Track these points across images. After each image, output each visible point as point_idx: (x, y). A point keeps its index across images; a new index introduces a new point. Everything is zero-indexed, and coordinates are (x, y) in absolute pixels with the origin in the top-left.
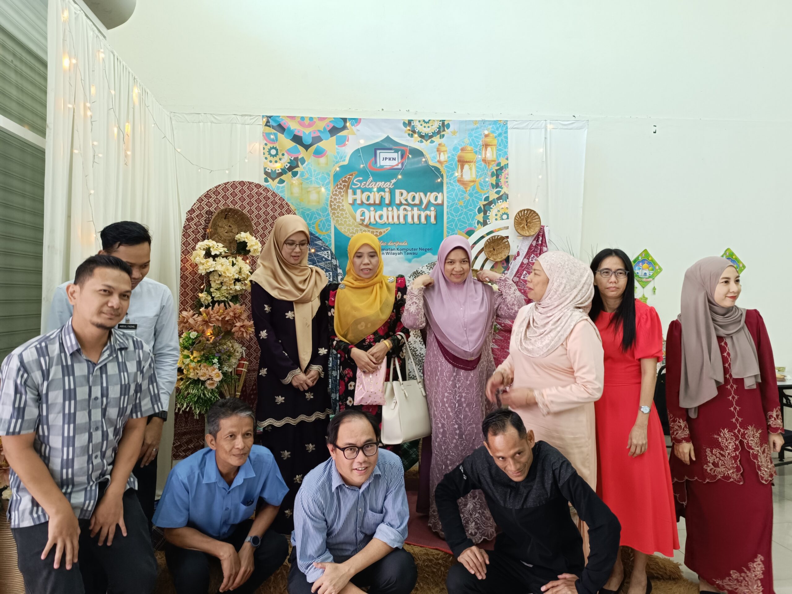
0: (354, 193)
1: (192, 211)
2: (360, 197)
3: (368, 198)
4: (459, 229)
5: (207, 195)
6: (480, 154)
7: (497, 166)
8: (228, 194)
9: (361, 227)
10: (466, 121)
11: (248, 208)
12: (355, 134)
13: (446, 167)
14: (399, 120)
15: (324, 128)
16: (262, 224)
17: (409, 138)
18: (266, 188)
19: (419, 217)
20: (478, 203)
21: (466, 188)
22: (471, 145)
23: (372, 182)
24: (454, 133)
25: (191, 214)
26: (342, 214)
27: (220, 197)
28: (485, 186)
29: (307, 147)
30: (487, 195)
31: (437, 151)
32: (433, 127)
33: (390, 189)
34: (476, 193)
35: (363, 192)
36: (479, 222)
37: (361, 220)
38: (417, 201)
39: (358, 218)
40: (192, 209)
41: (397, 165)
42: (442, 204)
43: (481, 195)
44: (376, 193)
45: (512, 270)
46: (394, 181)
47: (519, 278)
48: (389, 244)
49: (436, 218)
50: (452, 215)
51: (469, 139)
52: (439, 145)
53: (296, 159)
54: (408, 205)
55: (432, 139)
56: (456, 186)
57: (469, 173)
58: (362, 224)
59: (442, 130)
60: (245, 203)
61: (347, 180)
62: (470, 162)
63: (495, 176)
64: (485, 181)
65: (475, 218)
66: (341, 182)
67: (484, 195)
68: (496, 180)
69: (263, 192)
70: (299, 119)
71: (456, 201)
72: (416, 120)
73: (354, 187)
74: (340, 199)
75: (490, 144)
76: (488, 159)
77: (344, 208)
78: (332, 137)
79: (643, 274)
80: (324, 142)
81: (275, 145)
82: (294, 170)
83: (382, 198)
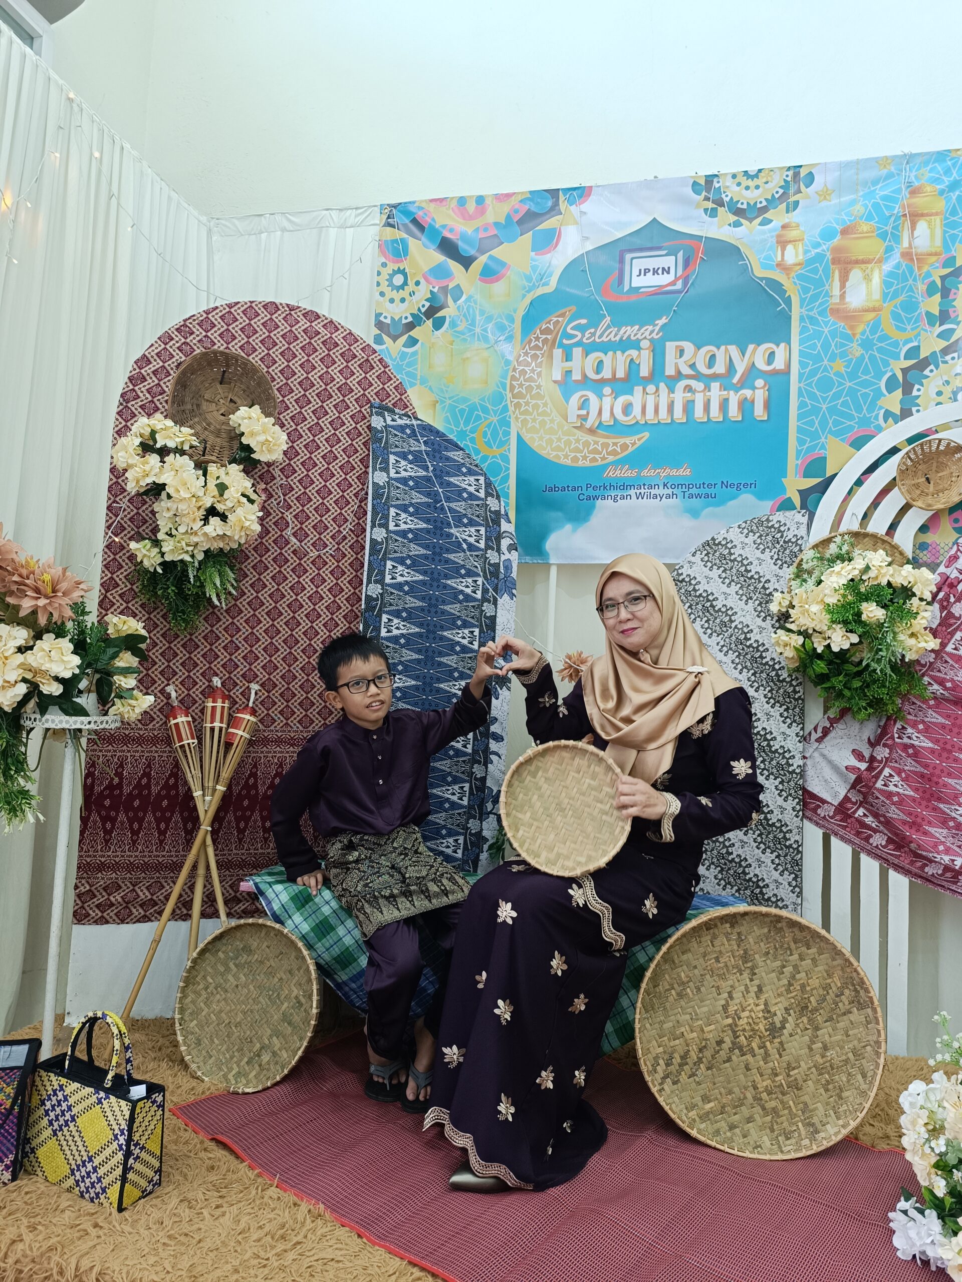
0: (568, 357)
1: (144, 361)
2: (582, 365)
3: (599, 367)
4: (830, 432)
5: (183, 329)
6: (897, 239)
7: (945, 267)
8: (235, 328)
9: (579, 434)
10: (857, 162)
11: (281, 363)
12: (576, 223)
13: (800, 277)
14: (683, 180)
15: (508, 217)
16: (316, 403)
17: (707, 218)
18: (331, 322)
19: (724, 405)
20: (886, 364)
21: (852, 328)
22: (870, 217)
23: (608, 327)
24: (825, 195)
25: (140, 369)
26: (537, 406)
27: (214, 335)
28: (909, 320)
29: (467, 262)
30: (916, 344)
31: (777, 242)
32: (770, 185)
33: (652, 341)
34: (884, 338)
35: (586, 354)
37: (578, 416)
38: (720, 368)
39: (574, 413)
40: (144, 355)
41: (673, 283)
42: (787, 372)
43: (896, 344)
44: (619, 353)
46: (664, 320)
48: (645, 473)
49: (767, 405)
50: (813, 397)
51: (866, 206)
52: (784, 227)
53: (442, 291)
54: (697, 376)
55: (768, 215)
56: (826, 323)
57: (862, 290)
58: (580, 428)
59: (791, 191)
60: (275, 353)
61: (552, 327)
62: (864, 262)
63: (939, 294)
64: (910, 306)
65: (879, 403)
66: (538, 331)
67: (905, 344)
68: (940, 305)
69: (321, 330)
70: (454, 203)
71: (826, 362)
72: (726, 174)
73: (565, 341)
74: (533, 371)
75: (925, 212)
76: (919, 251)
77: (543, 391)
78: (523, 233)
80: (505, 246)
81: (403, 265)
82: (439, 315)
83: (633, 365)
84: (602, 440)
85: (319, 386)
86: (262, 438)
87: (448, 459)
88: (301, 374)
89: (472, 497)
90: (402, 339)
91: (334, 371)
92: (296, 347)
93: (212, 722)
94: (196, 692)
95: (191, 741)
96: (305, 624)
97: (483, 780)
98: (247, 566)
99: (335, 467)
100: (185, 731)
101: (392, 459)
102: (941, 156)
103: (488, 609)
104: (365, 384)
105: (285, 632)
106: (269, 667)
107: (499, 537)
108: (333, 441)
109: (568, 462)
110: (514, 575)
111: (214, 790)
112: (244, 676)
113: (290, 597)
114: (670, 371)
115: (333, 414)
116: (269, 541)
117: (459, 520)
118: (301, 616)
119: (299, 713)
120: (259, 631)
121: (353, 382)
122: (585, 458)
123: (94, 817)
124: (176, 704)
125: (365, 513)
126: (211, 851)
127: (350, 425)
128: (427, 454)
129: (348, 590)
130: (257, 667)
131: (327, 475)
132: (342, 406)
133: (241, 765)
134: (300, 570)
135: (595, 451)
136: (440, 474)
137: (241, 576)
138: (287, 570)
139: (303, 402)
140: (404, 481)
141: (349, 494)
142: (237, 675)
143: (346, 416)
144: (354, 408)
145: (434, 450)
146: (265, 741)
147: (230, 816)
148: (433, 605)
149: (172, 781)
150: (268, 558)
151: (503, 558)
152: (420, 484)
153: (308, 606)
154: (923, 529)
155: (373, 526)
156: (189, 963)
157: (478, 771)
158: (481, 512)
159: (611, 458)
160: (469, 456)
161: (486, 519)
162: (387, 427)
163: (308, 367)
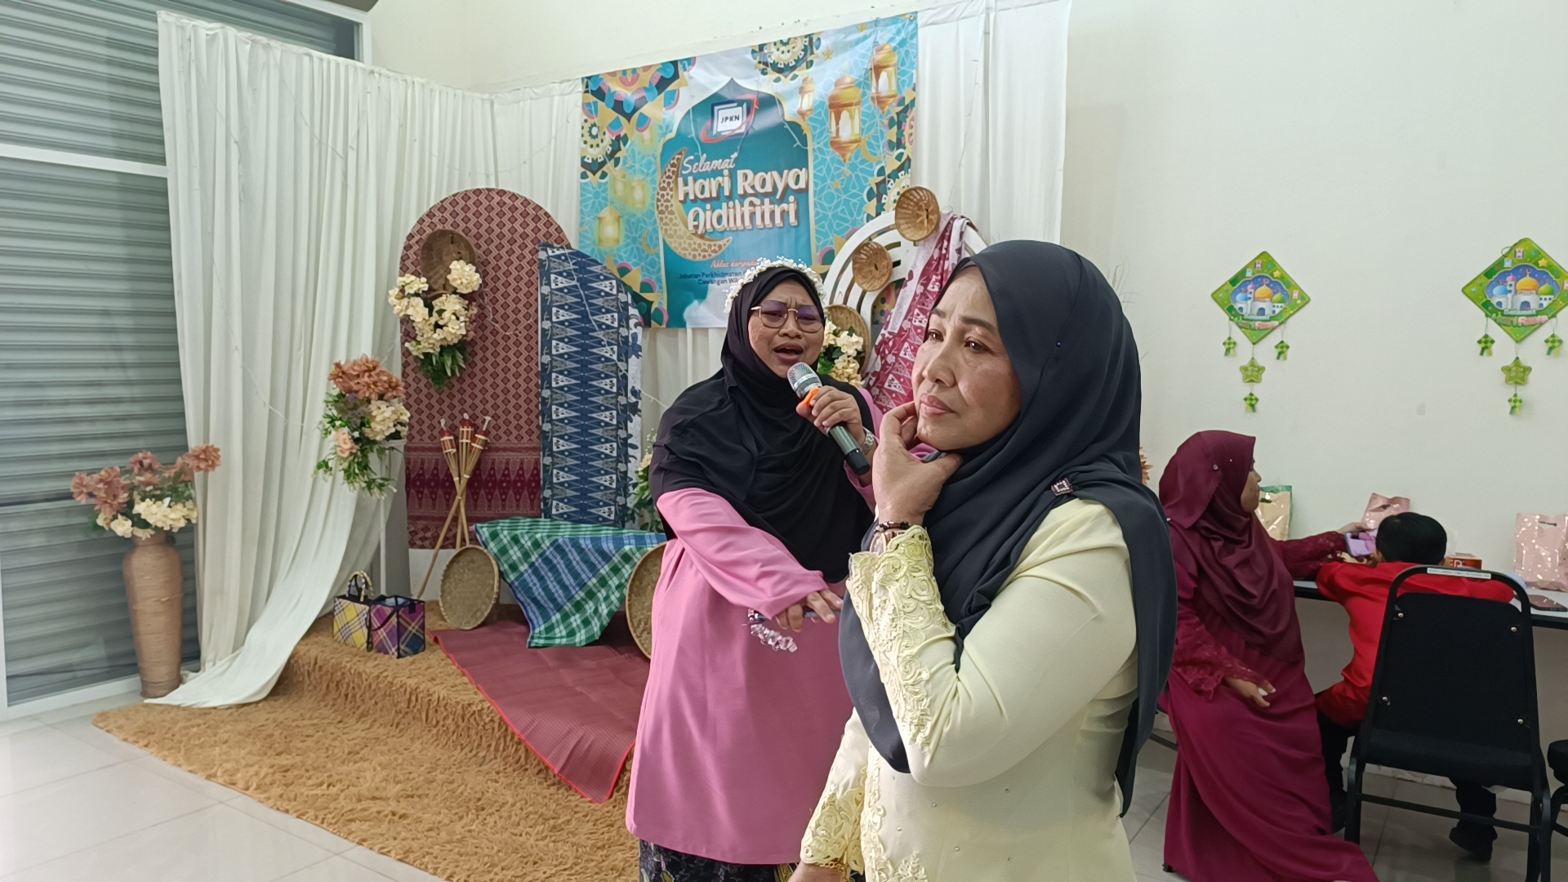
0: (686, 184)
1: (411, 236)
2: (693, 189)
3: (703, 190)
4: (835, 232)
5: (430, 214)
6: (869, 87)
7: (899, 105)
8: (458, 209)
9: (695, 238)
10: (845, 28)
11: (485, 225)
12: (688, 85)
13: (811, 119)
14: (747, 48)
15: (650, 83)
16: (507, 247)
17: (760, 77)
18: (514, 194)
19: (772, 213)
20: (866, 180)
21: (843, 156)
22: (852, 72)
23: (704, 162)
24: (828, 54)
25: (410, 241)
26: (671, 220)
27: (447, 215)
28: (878, 147)
29: (628, 117)
30: (882, 164)
31: (800, 93)
32: (795, 50)
33: (729, 169)
34: (863, 162)
35: (695, 180)
36: (868, 215)
37: (694, 226)
38: (769, 188)
39: (691, 223)
40: (411, 233)
41: (740, 128)
42: (806, 190)
43: (871, 166)
44: (712, 179)
45: (900, 306)
46: (735, 155)
47: (910, 320)
48: (732, 265)
49: (797, 215)
50: (823, 207)
52: (805, 80)
53: (618, 138)
54: (756, 195)
55: (796, 72)
56: (829, 152)
57: (848, 128)
58: (695, 234)
59: (809, 53)
60: (481, 219)
61: (675, 162)
62: (850, 105)
63: (895, 127)
64: (878, 138)
65: (864, 209)
66: (669, 167)
67: (877, 164)
68: (897, 134)
69: (508, 201)
70: (621, 74)
71: (829, 182)
72: (770, 43)
73: (684, 172)
74: (668, 194)
75: (885, 64)
76: (882, 95)
77: (674, 209)
78: (659, 94)
79: (1256, 311)
80: (649, 103)
81: (596, 120)
82: (617, 156)
83: (720, 187)
84: (707, 243)
85: (508, 236)
86: (459, 282)
87: (591, 272)
88: (497, 230)
89: (608, 294)
90: (599, 174)
91: (517, 225)
92: (493, 214)
93: (463, 437)
95: (450, 450)
96: (513, 380)
97: (626, 473)
100: (448, 444)
101: (553, 277)
102: (895, 20)
103: (622, 366)
104: (536, 230)
105: (502, 386)
106: (496, 407)
107: (628, 318)
108: (520, 268)
109: (690, 258)
110: (639, 343)
111: (464, 477)
112: (481, 412)
113: (502, 365)
114: (741, 192)
115: (518, 252)
117: (598, 310)
119: (515, 433)
120: (487, 385)
121: (528, 230)
122: (700, 255)
123: (413, 491)
124: (444, 429)
125: (538, 310)
126: (463, 510)
127: (529, 257)
128: (575, 270)
130: (488, 406)
132: (523, 247)
134: (507, 349)
135: (704, 250)
136: (584, 283)
138: (499, 349)
140: (561, 290)
141: (532, 300)
142: (478, 412)
143: (526, 252)
144: (531, 246)
145: (580, 267)
146: (494, 449)
147: (483, 492)
148: (584, 366)
149: (435, 472)
151: (631, 332)
152: (571, 290)
153: (513, 370)
155: (542, 320)
157: (622, 467)
158: (615, 303)
159: (713, 255)
160: (605, 268)
161: (618, 308)
162: (549, 257)
163: (501, 225)
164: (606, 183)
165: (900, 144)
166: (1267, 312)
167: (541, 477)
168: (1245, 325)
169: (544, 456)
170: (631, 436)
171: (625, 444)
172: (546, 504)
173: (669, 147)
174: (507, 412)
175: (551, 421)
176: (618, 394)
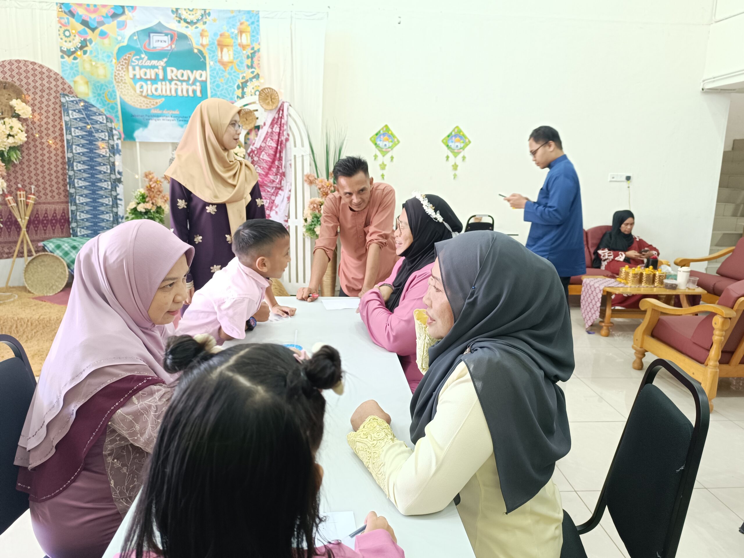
0: (134, 69)
2: (139, 73)
3: (145, 74)
6: (236, 39)
7: (252, 50)
8: (6, 69)
9: (141, 98)
10: (224, 11)
11: (25, 81)
12: (132, 20)
13: (208, 49)
14: (168, 8)
15: (107, 14)
17: (178, 24)
18: (41, 65)
19: (187, 91)
20: (236, 80)
21: (225, 68)
22: (228, 31)
23: (147, 60)
24: (214, 20)
26: (125, 87)
28: (242, 67)
29: (93, 30)
30: (244, 75)
31: (201, 35)
32: (197, 15)
33: (162, 66)
34: (234, 72)
35: (140, 69)
36: (238, 97)
37: (140, 91)
38: (185, 78)
39: (138, 90)
41: (167, 47)
42: (205, 82)
43: (238, 74)
44: (152, 70)
45: (260, 137)
46: (165, 60)
47: (266, 143)
48: (164, 112)
49: (201, 92)
50: (214, 90)
51: (227, 26)
52: (203, 30)
53: (85, 40)
54: (178, 80)
55: (197, 25)
56: (217, 66)
57: (227, 55)
58: (141, 95)
59: (204, 17)
61: (127, 58)
62: (227, 46)
63: (250, 59)
64: (241, 63)
65: (235, 93)
66: (122, 60)
67: (241, 74)
68: (251, 62)
69: (38, 68)
70: (86, 6)
71: (218, 79)
72: (183, 8)
73: (133, 64)
74: (122, 74)
75: (245, 31)
76: (244, 44)
77: (127, 81)
78: (113, 21)
79: (384, 145)
80: (106, 25)
81: (68, 28)
82: (85, 49)
83: (157, 75)
84: (149, 100)
85: (40, 88)
86: (22, 111)
87: (91, 111)
88: (33, 84)
89: (101, 123)
90: (72, 57)
91: (45, 82)
92: (29, 75)
93: (20, 197)
94: (13, 189)
95: (14, 204)
96: (47, 166)
97: (117, 213)
98: (24, 149)
99: (50, 115)
100: (11, 201)
101: (70, 112)
102: (248, 12)
103: (112, 159)
104: (56, 86)
105: (41, 169)
106: (37, 180)
107: (113, 136)
108: (48, 106)
109: (138, 107)
110: (120, 147)
111: (25, 219)
112: (29, 183)
113: (40, 158)
114: (169, 77)
116: (30, 140)
117: (97, 131)
118: (45, 164)
119: (50, 194)
120: (32, 169)
121: (52, 86)
122: (144, 106)
124: (6, 193)
125: (63, 129)
126: (27, 236)
127: (53, 100)
128: (83, 109)
129: (61, 155)
131: (47, 117)
132: (49, 94)
133: (32, 211)
134: (42, 149)
135: (147, 104)
136: (88, 116)
137: (22, 152)
139: (35, 93)
140: (76, 119)
141: (56, 123)
142: (26, 183)
143: (51, 97)
144: (54, 94)
145: (85, 108)
146: (40, 203)
147: (32, 227)
148: (92, 159)
149: (10, 217)
150: (31, 146)
151: (115, 142)
152: (81, 120)
153: (47, 160)
154: (248, 133)
155: (66, 134)
156: (25, 266)
157: (115, 210)
158: (105, 128)
159: (152, 106)
160: (98, 109)
161: (107, 130)
162: (67, 101)
163: (35, 81)
164: (77, 63)
165: (252, 67)
166: (387, 146)
167: (70, 216)
168: (380, 149)
169: (71, 205)
170: (118, 194)
171: (116, 199)
172: (73, 230)
173: (122, 51)
174: (44, 183)
175: (74, 187)
176: (111, 173)
